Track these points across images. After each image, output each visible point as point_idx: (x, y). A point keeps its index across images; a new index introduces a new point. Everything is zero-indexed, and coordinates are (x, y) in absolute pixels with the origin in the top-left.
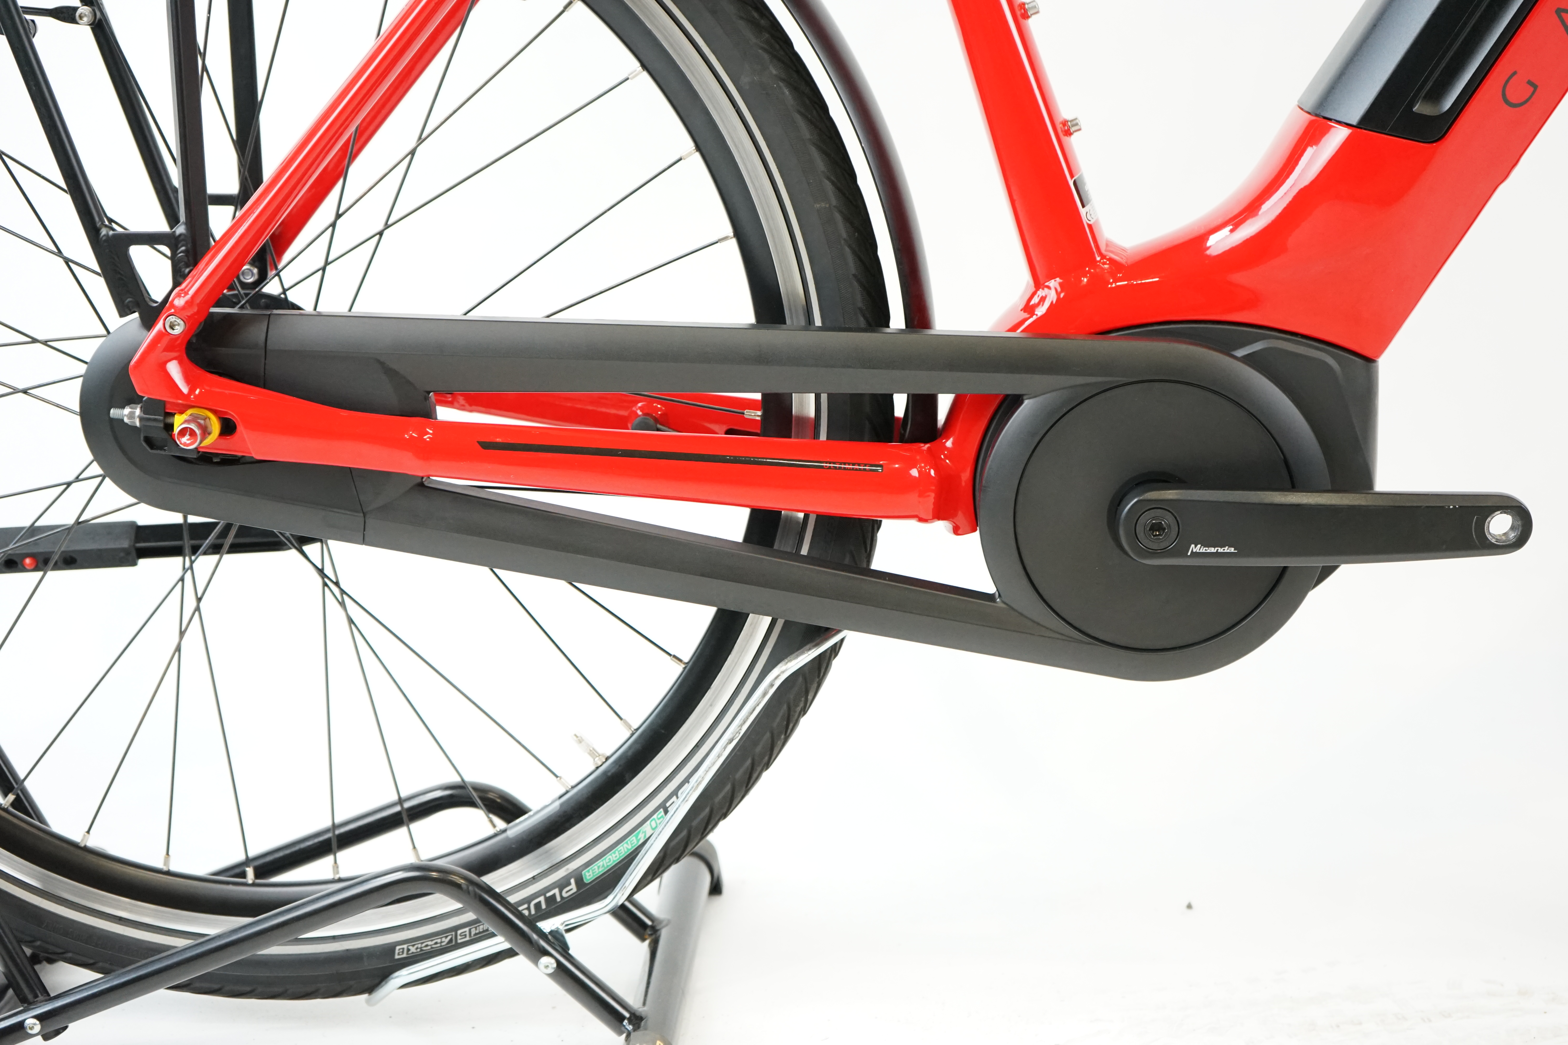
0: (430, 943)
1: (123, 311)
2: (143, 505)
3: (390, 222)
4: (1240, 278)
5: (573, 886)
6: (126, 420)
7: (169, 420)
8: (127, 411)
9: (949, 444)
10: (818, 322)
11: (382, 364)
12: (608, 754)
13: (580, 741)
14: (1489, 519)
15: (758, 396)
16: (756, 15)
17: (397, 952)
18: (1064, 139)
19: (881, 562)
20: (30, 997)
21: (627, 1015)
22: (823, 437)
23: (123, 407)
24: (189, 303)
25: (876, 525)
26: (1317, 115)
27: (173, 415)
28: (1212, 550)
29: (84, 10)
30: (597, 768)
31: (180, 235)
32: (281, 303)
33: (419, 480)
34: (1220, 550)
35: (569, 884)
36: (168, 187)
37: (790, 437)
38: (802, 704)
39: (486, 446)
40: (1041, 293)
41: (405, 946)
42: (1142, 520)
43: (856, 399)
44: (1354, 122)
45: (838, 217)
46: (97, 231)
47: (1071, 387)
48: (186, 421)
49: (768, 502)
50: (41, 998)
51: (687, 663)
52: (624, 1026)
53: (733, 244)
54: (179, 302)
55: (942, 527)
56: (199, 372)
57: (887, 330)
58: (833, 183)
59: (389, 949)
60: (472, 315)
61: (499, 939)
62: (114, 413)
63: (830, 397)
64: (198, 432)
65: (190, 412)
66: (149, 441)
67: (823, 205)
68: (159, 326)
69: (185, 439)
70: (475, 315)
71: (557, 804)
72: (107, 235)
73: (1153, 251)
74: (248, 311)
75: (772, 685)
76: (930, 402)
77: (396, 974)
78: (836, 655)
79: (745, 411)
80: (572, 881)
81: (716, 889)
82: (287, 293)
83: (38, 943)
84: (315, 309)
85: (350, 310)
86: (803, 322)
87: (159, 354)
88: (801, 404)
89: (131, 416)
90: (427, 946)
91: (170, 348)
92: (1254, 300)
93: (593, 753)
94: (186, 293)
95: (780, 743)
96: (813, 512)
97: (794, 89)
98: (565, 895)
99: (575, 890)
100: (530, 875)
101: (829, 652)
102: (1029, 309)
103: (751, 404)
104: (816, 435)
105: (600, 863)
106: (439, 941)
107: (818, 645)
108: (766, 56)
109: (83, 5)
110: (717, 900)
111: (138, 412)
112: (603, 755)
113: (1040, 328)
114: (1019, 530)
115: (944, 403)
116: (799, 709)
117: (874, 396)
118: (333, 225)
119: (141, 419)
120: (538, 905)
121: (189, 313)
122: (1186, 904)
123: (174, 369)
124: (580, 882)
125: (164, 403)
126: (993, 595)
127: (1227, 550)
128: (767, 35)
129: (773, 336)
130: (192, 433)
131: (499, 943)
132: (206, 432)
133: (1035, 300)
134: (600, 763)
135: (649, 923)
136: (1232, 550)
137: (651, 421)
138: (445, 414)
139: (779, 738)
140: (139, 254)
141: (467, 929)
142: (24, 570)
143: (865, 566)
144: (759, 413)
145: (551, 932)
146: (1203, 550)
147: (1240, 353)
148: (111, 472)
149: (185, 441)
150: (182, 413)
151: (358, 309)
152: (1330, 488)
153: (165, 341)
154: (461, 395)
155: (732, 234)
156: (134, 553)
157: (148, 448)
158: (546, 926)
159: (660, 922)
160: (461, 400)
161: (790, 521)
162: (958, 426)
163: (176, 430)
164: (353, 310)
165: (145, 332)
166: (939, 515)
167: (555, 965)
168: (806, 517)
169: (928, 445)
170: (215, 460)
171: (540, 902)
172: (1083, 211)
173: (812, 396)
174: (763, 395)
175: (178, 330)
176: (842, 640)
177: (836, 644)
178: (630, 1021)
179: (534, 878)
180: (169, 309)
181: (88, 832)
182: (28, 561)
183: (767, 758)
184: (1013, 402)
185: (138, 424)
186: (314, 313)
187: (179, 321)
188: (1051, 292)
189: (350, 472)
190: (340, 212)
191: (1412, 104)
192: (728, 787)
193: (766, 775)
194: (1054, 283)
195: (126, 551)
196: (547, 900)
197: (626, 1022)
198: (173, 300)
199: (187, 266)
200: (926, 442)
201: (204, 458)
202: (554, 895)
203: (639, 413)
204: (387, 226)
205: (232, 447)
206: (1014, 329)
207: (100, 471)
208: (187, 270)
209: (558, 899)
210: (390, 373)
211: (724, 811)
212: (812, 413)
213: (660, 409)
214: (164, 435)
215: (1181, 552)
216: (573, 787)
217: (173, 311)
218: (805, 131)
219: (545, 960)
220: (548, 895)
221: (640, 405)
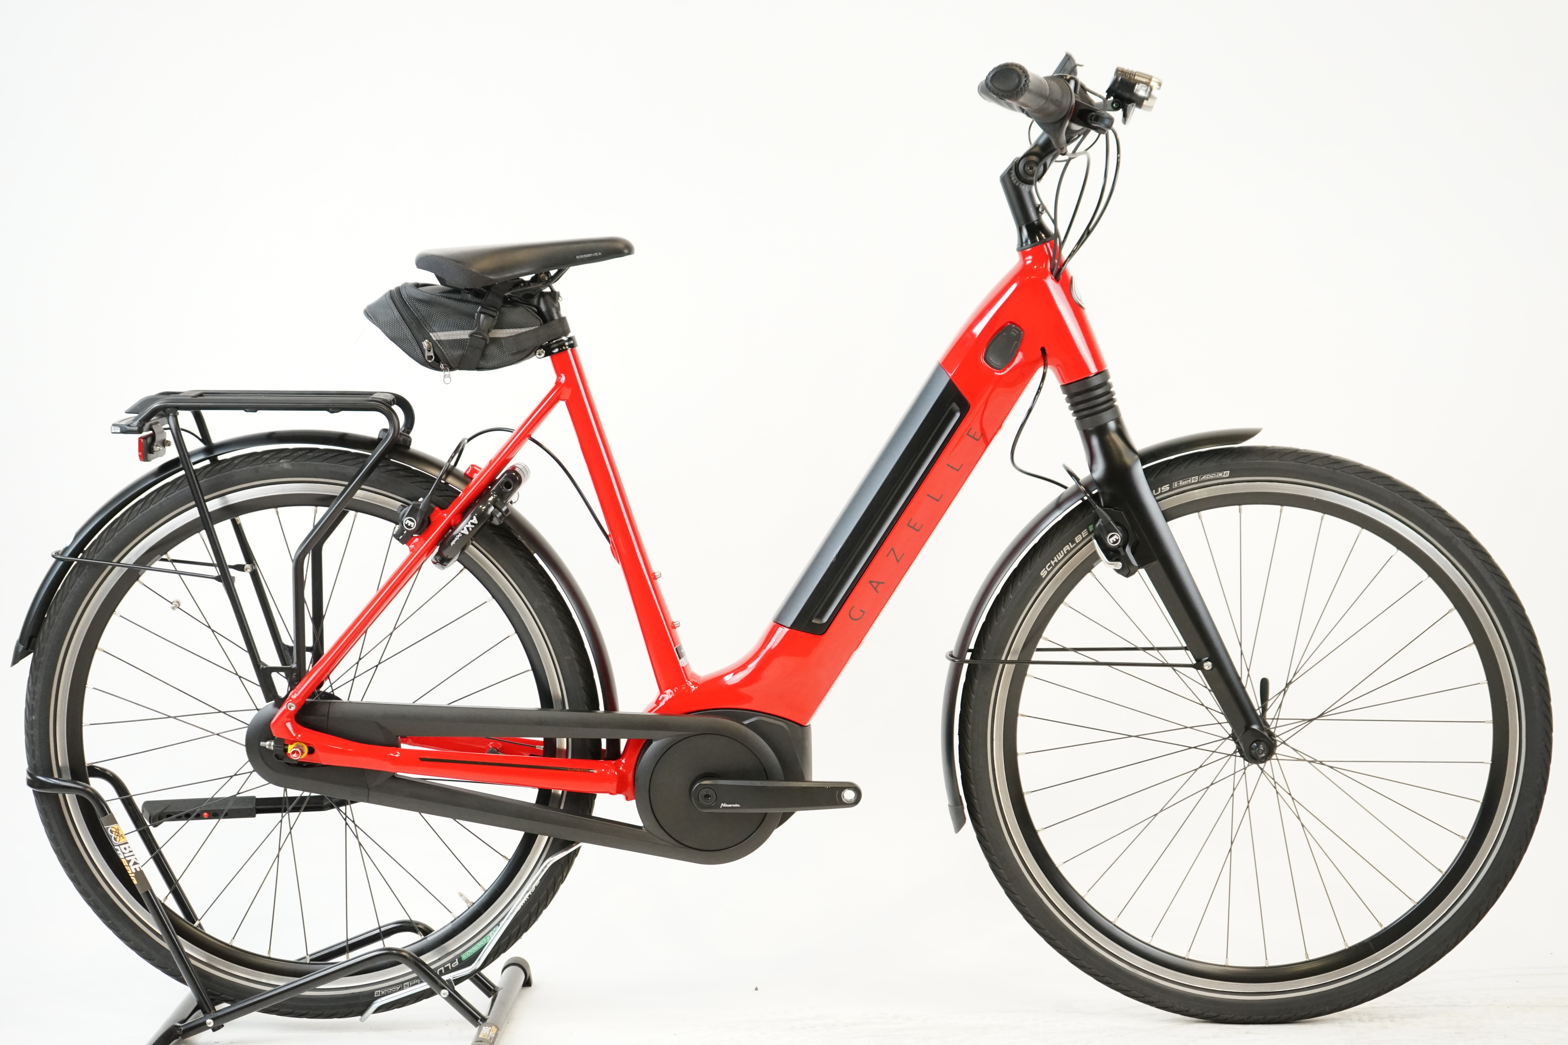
0: (391, 989)
1: (268, 700)
2: (271, 785)
3: (381, 662)
4: (742, 690)
5: (457, 962)
6: (267, 747)
7: (286, 747)
8: (268, 743)
9: (623, 761)
10: (567, 708)
11: (378, 724)
12: (474, 902)
13: (461, 895)
14: (843, 792)
15: (542, 739)
16: (541, 577)
17: (375, 994)
18: (672, 630)
19: (597, 812)
20: (208, 1011)
21: (480, 1018)
22: (570, 757)
23: (266, 741)
24: (298, 697)
25: (593, 797)
26: (777, 623)
27: (288, 745)
28: (730, 806)
29: (248, 566)
30: (469, 908)
31: (294, 668)
32: (331, 696)
33: (393, 775)
34: (734, 806)
35: (455, 961)
36: (280, 643)
37: (555, 757)
38: (561, 878)
39: (422, 760)
40: (662, 696)
41: (379, 991)
42: (701, 793)
43: (583, 740)
44: (789, 627)
45: (576, 664)
46: (259, 666)
47: (672, 736)
48: (294, 748)
49: (546, 785)
50: (212, 1011)
51: (510, 860)
52: (478, 1022)
53: (531, 673)
54: (294, 697)
55: (621, 797)
56: (299, 726)
57: (598, 711)
58: (574, 648)
59: (372, 992)
60: (417, 703)
61: (425, 984)
62: (262, 744)
63: (573, 740)
64: (300, 752)
65: (295, 744)
66: (276, 756)
67: (569, 657)
68: (284, 707)
69: (295, 755)
70: (418, 703)
71: (450, 926)
72: (263, 668)
73: (710, 679)
74: (319, 700)
75: (546, 867)
76: (617, 742)
77: (375, 1002)
78: (576, 855)
79: (536, 746)
80: (457, 960)
81: (527, 983)
82: (334, 691)
83: (209, 990)
84: (348, 700)
85: (362, 700)
86: (561, 707)
87: (284, 718)
88: (561, 743)
89: (270, 745)
90: (389, 991)
91: (288, 717)
92: (749, 699)
93: (467, 901)
94: (297, 693)
95: (551, 896)
96: (566, 790)
97: (557, 608)
98: (453, 966)
99: (458, 964)
100: (437, 958)
101: (573, 854)
102: (658, 702)
103: (539, 743)
104: (567, 756)
105: (469, 951)
106: (395, 988)
107: (567, 850)
108: (545, 595)
109: (247, 564)
110: (528, 989)
111: (272, 743)
112: (472, 902)
113: (661, 711)
114: (652, 797)
115: (623, 742)
116: (559, 880)
117: (592, 740)
118: (358, 663)
119: (274, 746)
120: (441, 971)
121: (297, 702)
122: (755, 988)
123: (289, 725)
124: (460, 960)
125: (283, 740)
126: (642, 827)
127: (736, 805)
128: (545, 586)
129: (549, 714)
130: (298, 753)
131: (424, 986)
132: (303, 753)
133: (660, 699)
134: (470, 906)
135: (493, 988)
136: (738, 806)
137: (496, 750)
138: (404, 746)
139: (550, 893)
140: (275, 676)
141: (408, 983)
142: (204, 818)
143: (588, 814)
144: (543, 747)
145: (447, 980)
146: (727, 806)
147: (746, 722)
148: (256, 769)
149: (294, 757)
150: (291, 744)
151: (365, 700)
152: (784, 779)
153: (287, 714)
154: (410, 738)
155: (531, 669)
156: (255, 811)
157: (276, 759)
158: (445, 978)
159: (498, 988)
160: (410, 741)
161: (556, 795)
162: (627, 753)
163: (289, 752)
164: (363, 700)
165: (276, 709)
166: (619, 792)
167: (448, 994)
168: (563, 792)
169: (614, 762)
170: (304, 765)
171: (441, 970)
172: (680, 661)
173: (565, 739)
174: (544, 739)
175: (293, 709)
176: (579, 848)
177: (576, 850)
178: (481, 1020)
179: (439, 959)
180: (289, 700)
181: (233, 938)
182: (205, 814)
183: (545, 902)
184: (649, 742)
185: (272, 748)
186: (348, 701)
187: (293, 705)
188: (668, 695)
189: (363, 771)
190: (361, 657)
191: (811, 619)
192: (528, 916)
193: (545, 912)
194: (668, 691)
195: (251, 810)
196: (445, 968)
197: (479, 1021)
198: (291, 696)
199: (297, 681)
200: (613, 760)
201: (300, 764)
202: (448, 967)
203: (491, 747)
204: (380, 663)
205: (313, 759)
206: (650, 711)
207: (252, 769)
208: (296, 683)
209: (450, 968)
210: (381, 727)
211: (526, 927)
212: (565, 747)
213: (500, 746)
214: (283, 754)
215: (718, 807)
216: (458, 917)
217: (291, 700)
218: (561, 626)
219: (443, 991)
220: (446, 966)
221: (491, 743)
